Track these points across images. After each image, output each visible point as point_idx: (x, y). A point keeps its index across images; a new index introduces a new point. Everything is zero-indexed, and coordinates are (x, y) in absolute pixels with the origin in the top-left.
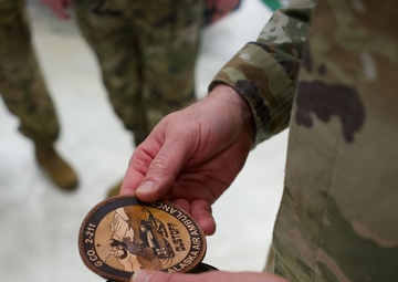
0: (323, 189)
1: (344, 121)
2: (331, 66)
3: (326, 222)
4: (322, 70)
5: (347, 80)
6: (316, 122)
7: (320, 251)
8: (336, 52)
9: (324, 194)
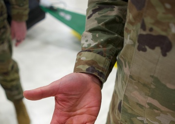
0: (152, 75)
1: (162, 49)
2: (155, 28)
3: (153, 87)
4: (151, 30)
5: (163, 33)
6: (148, 49)
7: (149, 98)
8: (158, 23)
9: (152, 77)
